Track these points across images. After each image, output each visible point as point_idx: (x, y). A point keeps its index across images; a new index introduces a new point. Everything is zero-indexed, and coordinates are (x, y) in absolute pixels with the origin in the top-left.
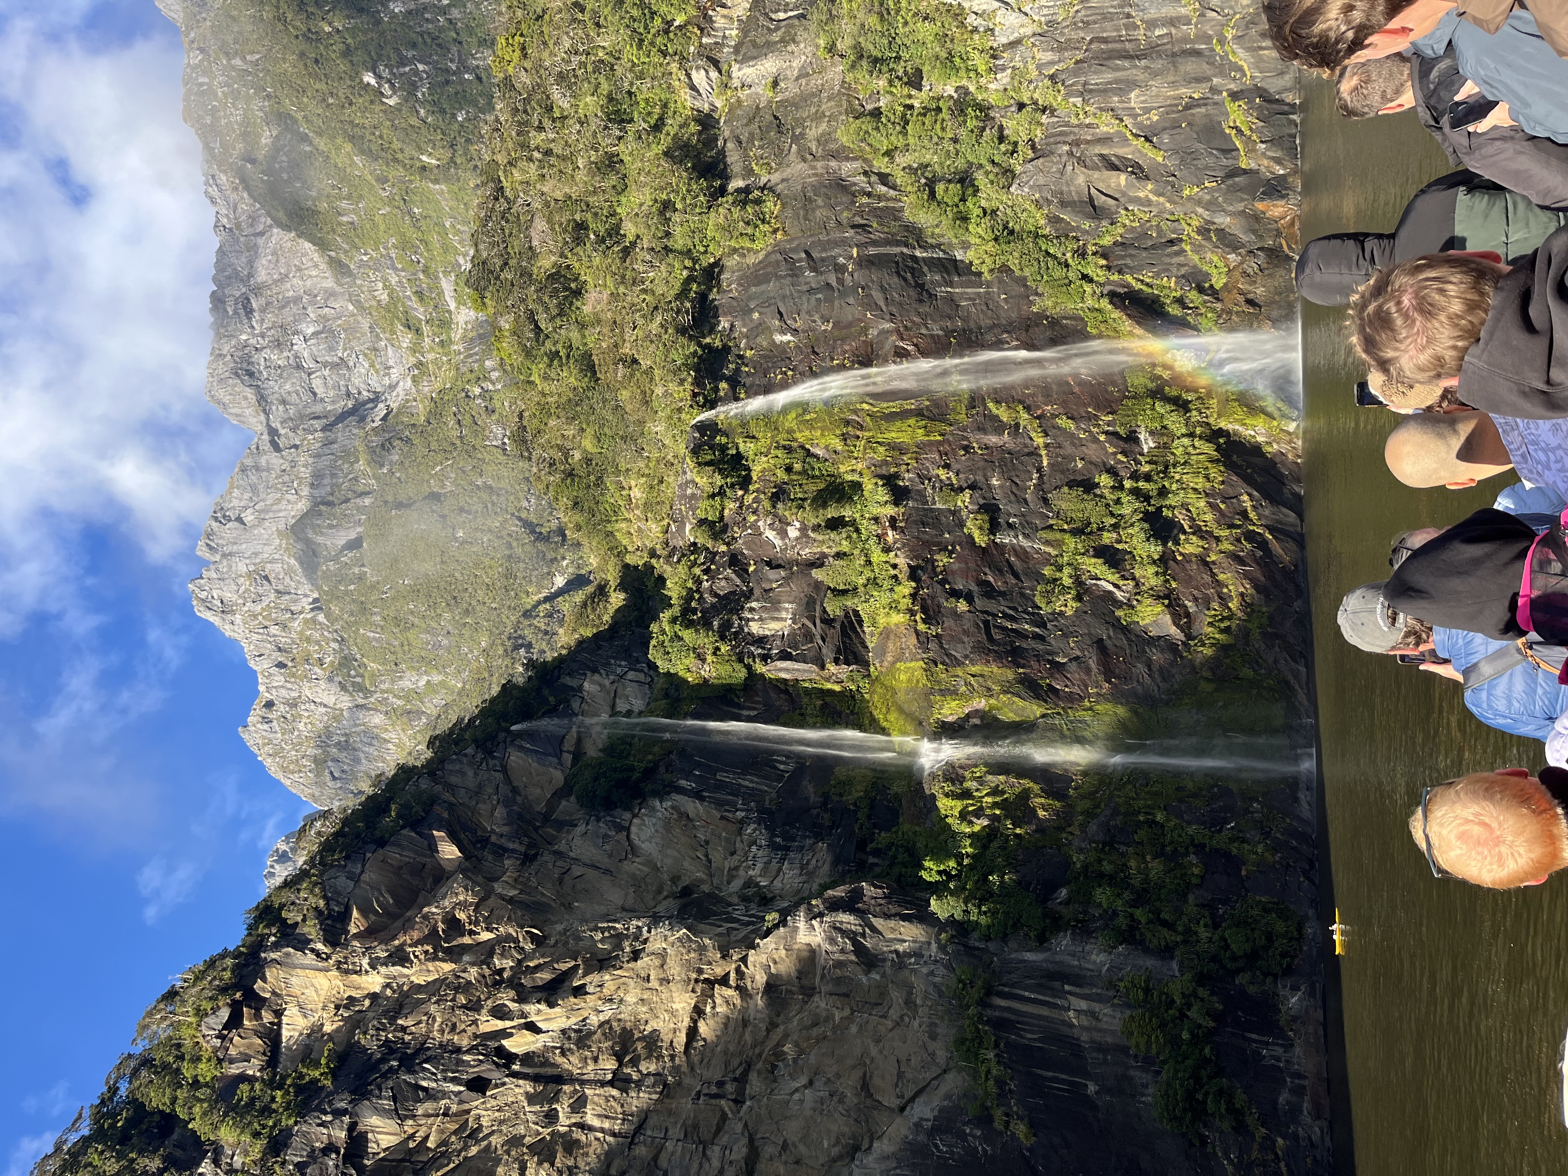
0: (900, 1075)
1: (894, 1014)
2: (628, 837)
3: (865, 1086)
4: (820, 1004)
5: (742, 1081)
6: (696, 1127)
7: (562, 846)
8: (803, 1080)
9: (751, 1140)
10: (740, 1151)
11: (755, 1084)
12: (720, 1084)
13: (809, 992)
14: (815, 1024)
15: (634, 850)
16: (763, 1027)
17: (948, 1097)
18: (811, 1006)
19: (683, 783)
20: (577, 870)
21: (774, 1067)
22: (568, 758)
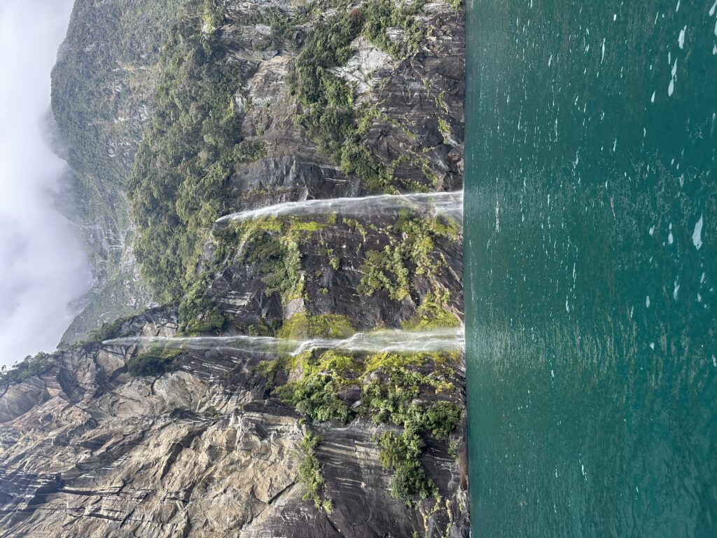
0: (271, 486)
1: (272, 459)
2: (152, 387)
3: (253, 492)
4: (236, 455)
5: (189, 492)
6: (160, 514)
7: (117, 391)
8: (221, 490)
9: (189, 520)
10: (181, 526)
11: (196, 492)
12: (177, 493)
13: (230, 449)
14: (231, 464)
15: (154, 393)
16: (204, 466)
17: (294, 495)
18: (231, 456)
19: (185, 367)
20: (121, 400)
21: (207, 485)
22: (129, 356)
